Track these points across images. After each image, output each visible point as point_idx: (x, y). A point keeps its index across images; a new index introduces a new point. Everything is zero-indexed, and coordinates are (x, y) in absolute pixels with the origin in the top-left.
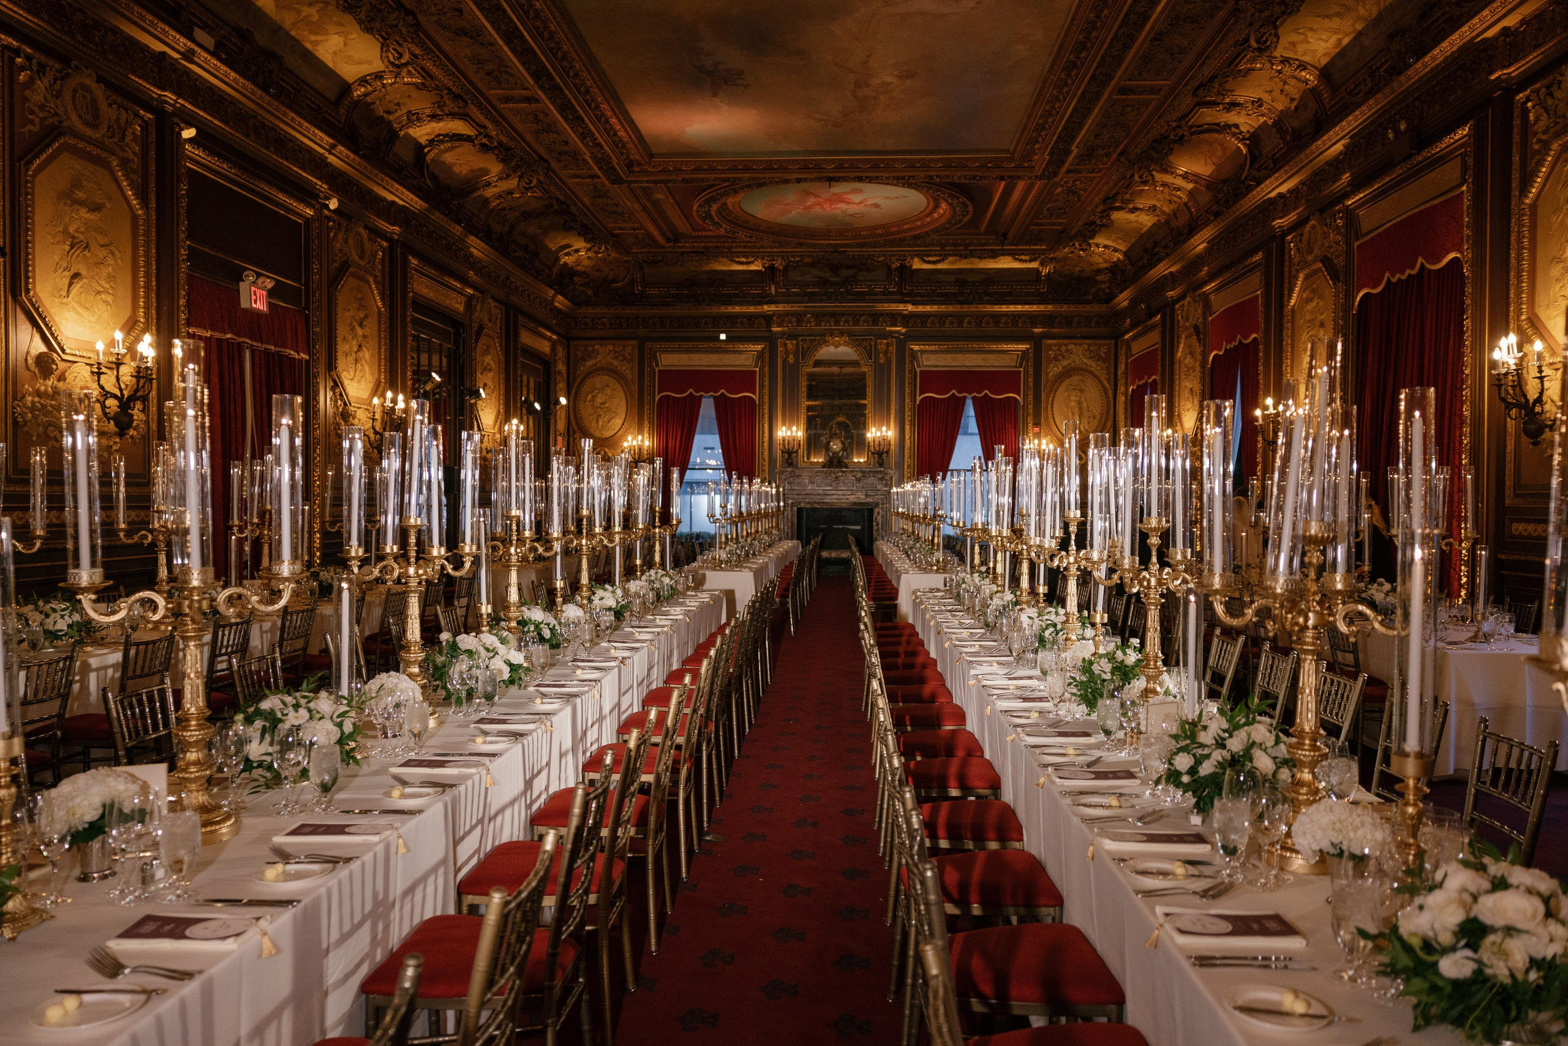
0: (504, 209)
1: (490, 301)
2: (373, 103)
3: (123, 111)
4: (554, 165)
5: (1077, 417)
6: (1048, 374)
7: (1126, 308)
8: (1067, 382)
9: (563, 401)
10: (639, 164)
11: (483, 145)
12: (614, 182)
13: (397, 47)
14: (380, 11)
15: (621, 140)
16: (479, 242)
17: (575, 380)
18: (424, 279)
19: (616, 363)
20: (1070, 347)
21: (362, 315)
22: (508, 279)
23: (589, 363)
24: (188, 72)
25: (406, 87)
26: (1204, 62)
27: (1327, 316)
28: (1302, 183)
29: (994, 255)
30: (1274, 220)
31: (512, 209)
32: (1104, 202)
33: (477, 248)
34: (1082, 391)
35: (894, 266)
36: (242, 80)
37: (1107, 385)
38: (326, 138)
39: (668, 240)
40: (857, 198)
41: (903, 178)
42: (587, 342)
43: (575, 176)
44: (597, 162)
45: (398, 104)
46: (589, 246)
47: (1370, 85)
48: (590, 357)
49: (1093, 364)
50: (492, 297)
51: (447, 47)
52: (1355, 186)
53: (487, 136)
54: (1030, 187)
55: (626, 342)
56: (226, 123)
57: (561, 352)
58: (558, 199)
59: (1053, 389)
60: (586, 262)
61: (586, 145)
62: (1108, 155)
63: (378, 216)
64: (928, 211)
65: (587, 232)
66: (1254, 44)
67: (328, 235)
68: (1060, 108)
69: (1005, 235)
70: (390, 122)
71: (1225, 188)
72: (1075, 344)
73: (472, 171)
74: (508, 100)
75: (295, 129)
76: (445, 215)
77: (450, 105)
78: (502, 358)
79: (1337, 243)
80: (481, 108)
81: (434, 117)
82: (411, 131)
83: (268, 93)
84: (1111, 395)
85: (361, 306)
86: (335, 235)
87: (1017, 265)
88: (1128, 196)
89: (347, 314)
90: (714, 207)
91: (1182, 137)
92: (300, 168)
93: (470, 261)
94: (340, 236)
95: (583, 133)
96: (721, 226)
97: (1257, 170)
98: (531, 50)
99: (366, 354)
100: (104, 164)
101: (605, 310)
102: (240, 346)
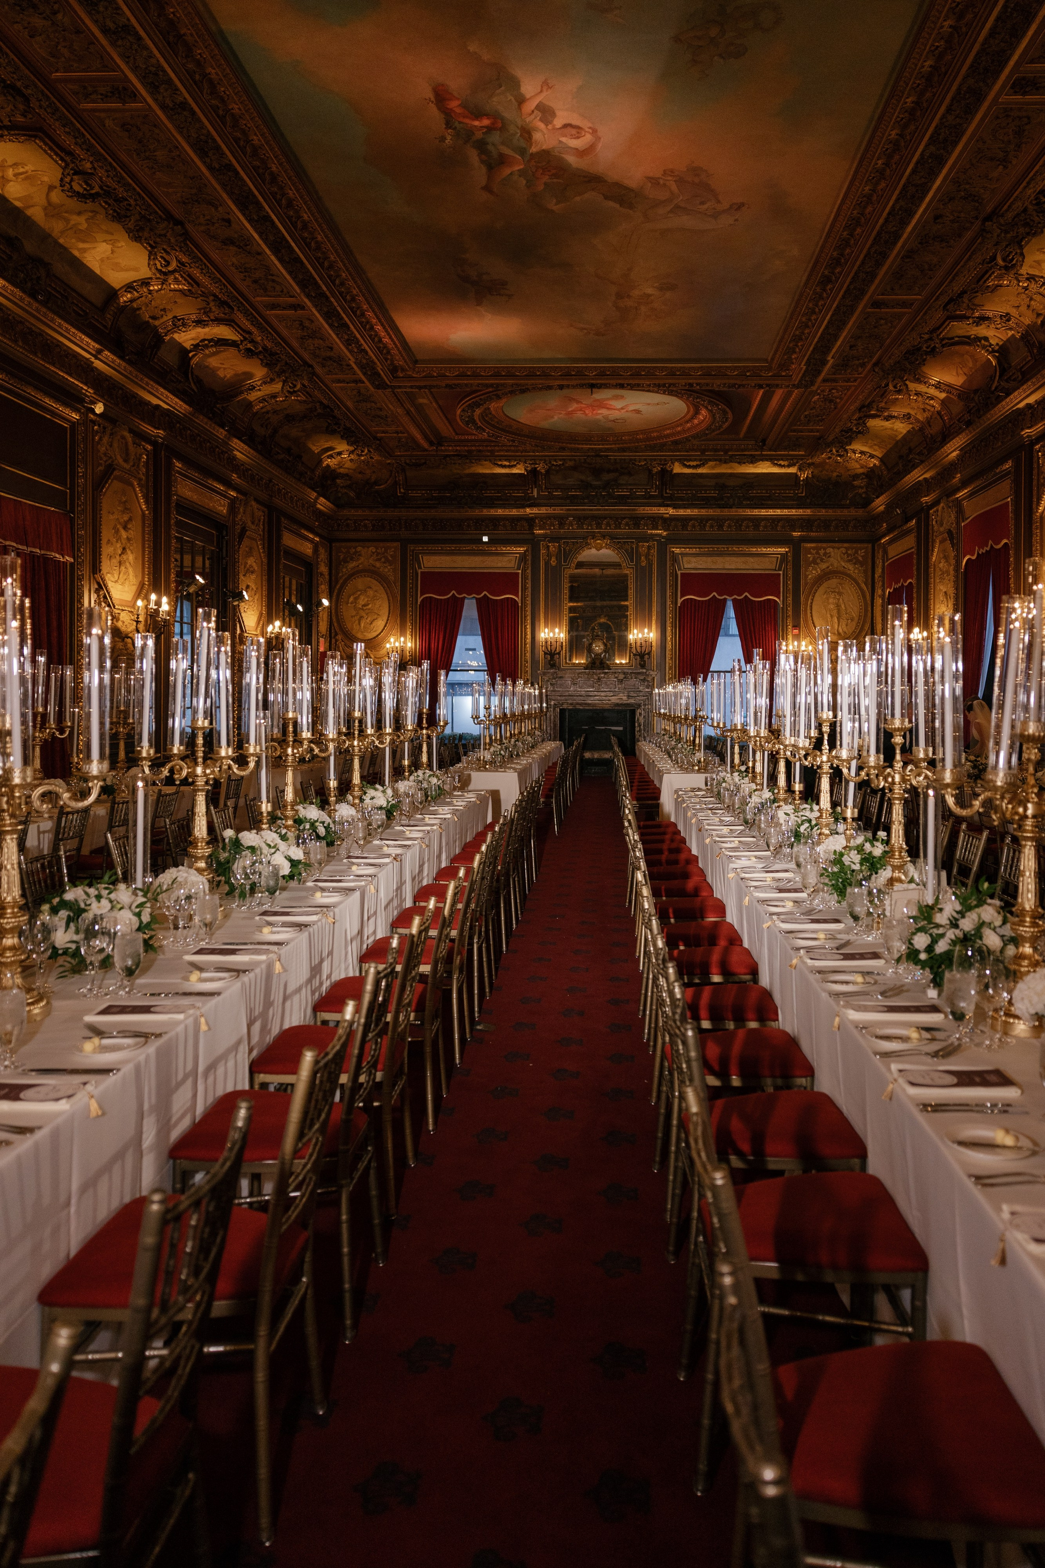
0: (268, 412)
1: (254, 503)
2: (140, 309)
4: (319, 370)
5: (836, 622)
6: (807, 577)
7: (883, 512)
8: (825, 585)
9: (326, 602)
10: (403, 370)
11: (248, 350)
12: (377, 386)
13: (164, 255)
14: (149, 220)
15: (385, 346)
16: (242, 445)
17: (337, 582)
18: (189, 482)
19: (378, 564)
20: (829, 550)
21: (126, 518)
22: (270, 481)
23: (352, 565)
25: (172, 294)
26: (954, 278)
29: (753, 460)
30: (1023, 429)
31: (275, 412)
32: (860, 410)
33: (240, 451)
34: (840, 594)
35: (655, 470)
36: (11, 287)
37: (865, 588)
38: (93, 343)
39: (431, 443)
40: (618, 404)
41: (664, 385)
42: (349, 544)
43: (339, 381)
44: (362, 367)
45: (164, 310)
46: (352, 448)
48: (352, 559)
49: (851, 567)
50: (256, 500)
51: (215, 255)
53: (252, 341)
54: (789, 394)
55: (389, 544)
57: (323, 554)
58: (321, 403)
59: (813, 591)
60: (348, 465)
61: (351, 351)
62: (863, 365)
63: (144, 420)
64: (688, 417)
65: (350, 436)
66: (1001, 262)
67: (94, 438)
68: (816, 320)
69: (764, 441)
70: (156, 327)
71: (976, 398)
72: (833, 548)
73: (236, 375)
74: (274, 307)
75: (63, 336)
76: (209, 418)
77: (216, 311)
78: (265, 560)
80: (247, 314)
81: (199, 323)
82: (176, 336)
83: (36, 300)
84: (868, 599)
85: (126, 509)
86: (101, 439)
87: (776, 470)
88: (882, 405)
89: (111, 517)
90: (478, 412)
91: (934, 348)
92: (66, 373)
93: (233, 464)
94: (105, 440)
95: (348, 340)
96: (484, 431)
97: (1007, 381)
98: (298, 260)
99: (130, 557)
101: (368, 512)
102: (6, 550)
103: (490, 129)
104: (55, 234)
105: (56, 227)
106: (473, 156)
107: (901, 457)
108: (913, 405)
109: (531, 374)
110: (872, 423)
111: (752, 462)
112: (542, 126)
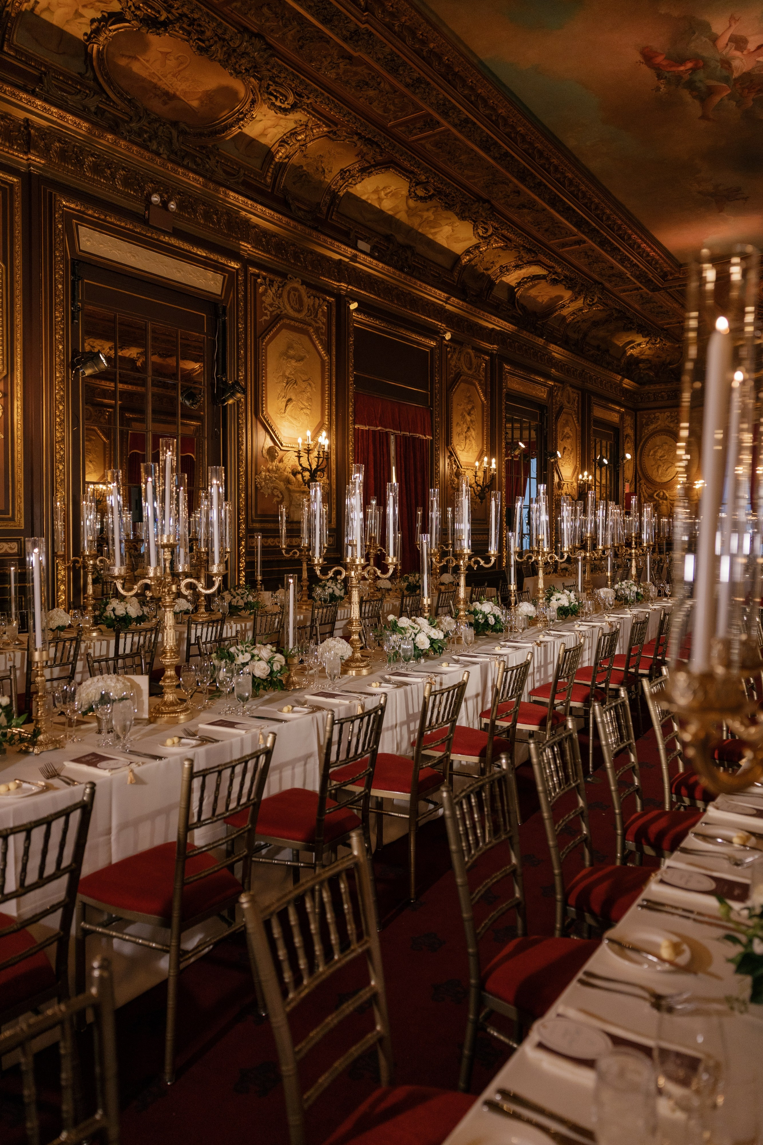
0: (578, 322)
1: (569, 388)
2: (476, 265)
3: (316, 299)
4: (607, 285)
9: (629, 456)
10: (671, 274)
11: (554, 280)
12: (653, 290)
13: (483, 225)
14: (466, 204)
15: (653, 258)
16: (558, 348)
17: (640, 441)
18: (516, 379)
21: (470, 407)
22: (583, 371)
23: (652, 427)
24: (355, 269)
25: (496, 250)
31: (584, 321)
33: (557, 352)
36: (386, 267)
38: (443, 294)
42: (649, 411)
43: (624, 291)
44: (637, 278)
45: (493, 263)
46: (647, 339)
48: (652, 423)
50: (571, 386)
51: (515, 218)
53: (555, 273)
56: (379, 296)
57: (629, 421)
58: (616, 309)
60: (648, 352)
61: (625, 267)
63: (483, 341)
65: (643, 330)
67: (447, 356)
70: (489, 275)
73: (551, 299)
74: (563, 245)
75: (422, 292)
76: (532, 333)
77: (527, 257)
78: (579, 428)
80: (545, 255)
81: (517, 267)
82: (504, 279)
83: (404, 272)
85: (470, 401)
86: (452, 356)
89: (460, 408)
92: (427, 316)
93: (552, 362)
94: (455, 357)
95: (621, 259)
98: (569, 208)
99: (473, 433)
100: (306, 333)
101: (663, 387)
102: (387, 434)
103: (694, 70)
104: (416, 227)
105: (415, 223)
106: (686, 95)
112: (738, 53)
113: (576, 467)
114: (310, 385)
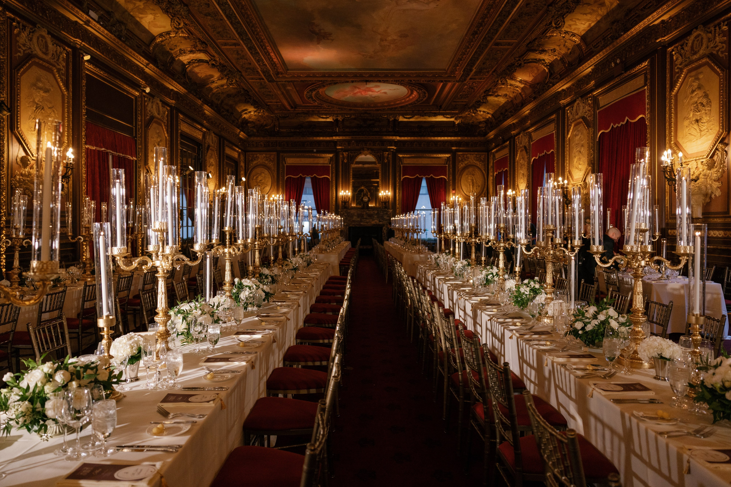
0: (219, 93)
1: (213, 134)
2: (165, 45)
3: (58, 47)
4: (244, 74)
5: (471, 186)
6: (458, 167)
7: (493, 138)
9: (244, 179)
10: (282, 74)
11: (213, 64)
12: (269, 81)
13: (178, 20)
14: (172, 4)
15: (274, 63)
16: (209, 108)
17: (248, 170)
18: (185, 124)
19: (266, 162)
20: (468, 156)
21: (159, 140)
22: (220, 124)
23: (255, 162)
24: (86, 31)
25: (180, 38)
26: (532, 32)
27: (585, 142)
28: (573, 85)
29: (435, 115)
30: (560, 101)
31: (222, 93)
32: (485, 92)
33: (208, 111)
34: (473, 175)
35: (391, 120)
36: (110, 34)
37: (484, 172)
38: (145, 60)
39: (292, 107)
40: (377, 90)
41: (399, 81)
42: (254, 153)
43: (252, 79)
44: (263, 72)
45: (176, 46)
46: (255, 110)
47: (603, 43)
48: (255, 160)
49: (478, 163)
50: (214, 133)
51: (201, 21)
52: (597, 87)
53: (214, 60)
54: (454, 85)
55: (272, 153)
56: (103, 54)
57: (242, 158)
58: (243, 89)
59: (461, 174)
60: (253, 117)
61: (259, 65)
62: (488, 72)
63: (166, 96)
64: (408, 95)
65: (256, 104)
66: (554, 25)
67: (145, 104)
68: (469, 51)
69: (441, 107)
70: (172, 54)
71: (538, 87)
72: (470, 154)
73: (206, 76)
74: (226, 44)
75: (132, 56)
76: (194, 95)
77: (199, 47)
78: (218, 160)
79: (589, 111)
80: (213, 48)
81: (191, 52)
82: (181, 58)
83: (121, 40)
84: (486, 177)
85: (159, 136)
86: (148, 104)
87: (445, 119)
88: (495, 90)
89: (153, 140)
90: (314, 93)
91: (520, 64)
92: (134, 74)
93: (204, 116)
94: (150, 104)
95: (258, 60)
96: (316, 101)
97: (553, 79)
98: (238, 22)
100: (50, 71)
101: (262, 139)
102: (107, 154)
104: (129, 10)
105: (129, 7)
107: (502, 114)
108: (509, 90)
109: (339, 75)
110: (490, 98)
111: (435, 116)
113: (216, 184)
114: (54, 111)
